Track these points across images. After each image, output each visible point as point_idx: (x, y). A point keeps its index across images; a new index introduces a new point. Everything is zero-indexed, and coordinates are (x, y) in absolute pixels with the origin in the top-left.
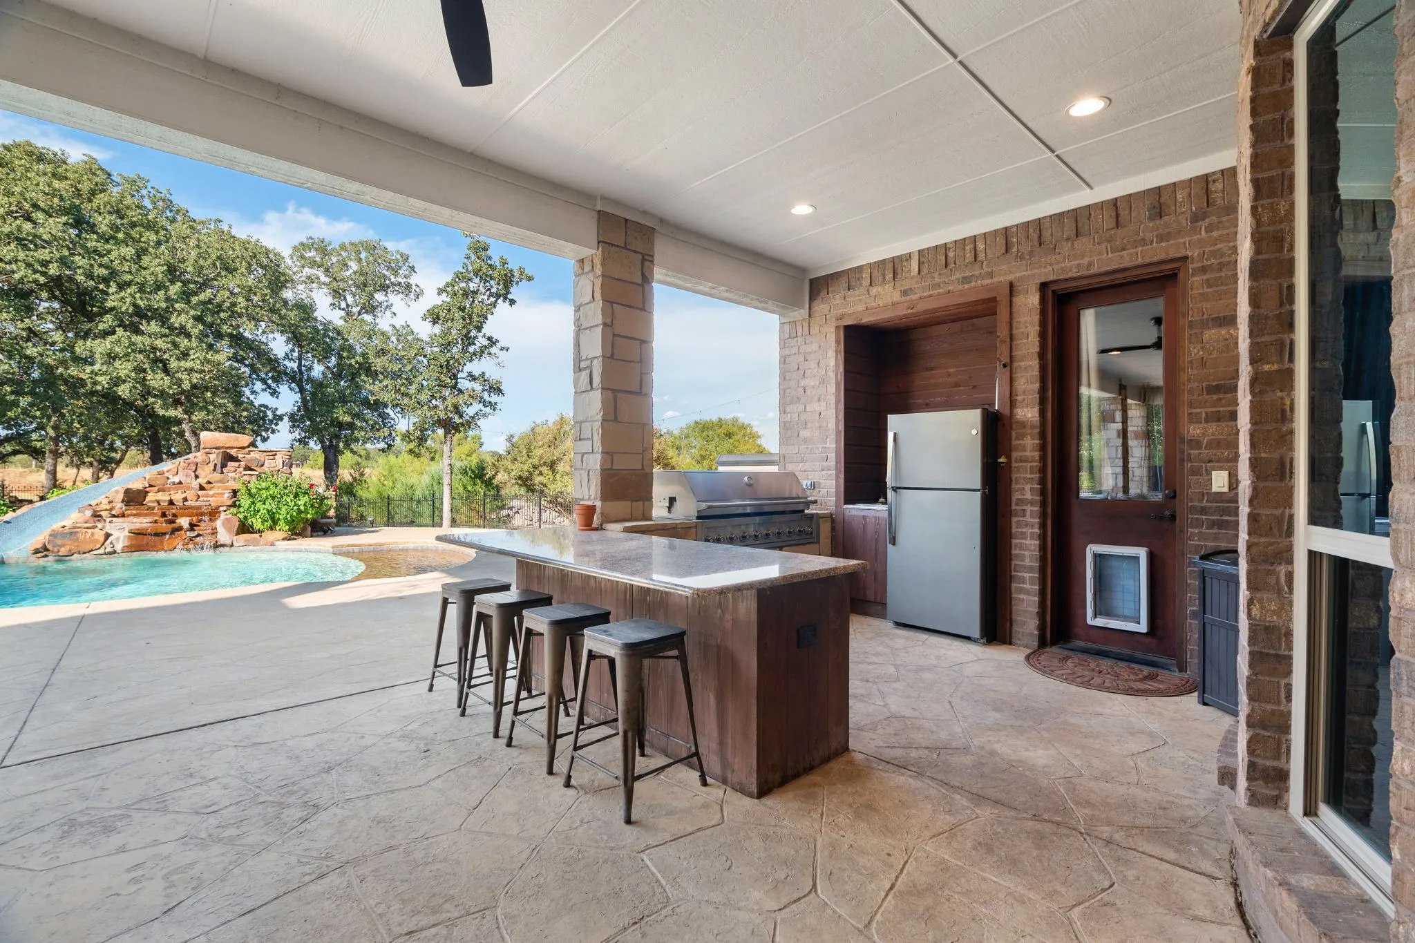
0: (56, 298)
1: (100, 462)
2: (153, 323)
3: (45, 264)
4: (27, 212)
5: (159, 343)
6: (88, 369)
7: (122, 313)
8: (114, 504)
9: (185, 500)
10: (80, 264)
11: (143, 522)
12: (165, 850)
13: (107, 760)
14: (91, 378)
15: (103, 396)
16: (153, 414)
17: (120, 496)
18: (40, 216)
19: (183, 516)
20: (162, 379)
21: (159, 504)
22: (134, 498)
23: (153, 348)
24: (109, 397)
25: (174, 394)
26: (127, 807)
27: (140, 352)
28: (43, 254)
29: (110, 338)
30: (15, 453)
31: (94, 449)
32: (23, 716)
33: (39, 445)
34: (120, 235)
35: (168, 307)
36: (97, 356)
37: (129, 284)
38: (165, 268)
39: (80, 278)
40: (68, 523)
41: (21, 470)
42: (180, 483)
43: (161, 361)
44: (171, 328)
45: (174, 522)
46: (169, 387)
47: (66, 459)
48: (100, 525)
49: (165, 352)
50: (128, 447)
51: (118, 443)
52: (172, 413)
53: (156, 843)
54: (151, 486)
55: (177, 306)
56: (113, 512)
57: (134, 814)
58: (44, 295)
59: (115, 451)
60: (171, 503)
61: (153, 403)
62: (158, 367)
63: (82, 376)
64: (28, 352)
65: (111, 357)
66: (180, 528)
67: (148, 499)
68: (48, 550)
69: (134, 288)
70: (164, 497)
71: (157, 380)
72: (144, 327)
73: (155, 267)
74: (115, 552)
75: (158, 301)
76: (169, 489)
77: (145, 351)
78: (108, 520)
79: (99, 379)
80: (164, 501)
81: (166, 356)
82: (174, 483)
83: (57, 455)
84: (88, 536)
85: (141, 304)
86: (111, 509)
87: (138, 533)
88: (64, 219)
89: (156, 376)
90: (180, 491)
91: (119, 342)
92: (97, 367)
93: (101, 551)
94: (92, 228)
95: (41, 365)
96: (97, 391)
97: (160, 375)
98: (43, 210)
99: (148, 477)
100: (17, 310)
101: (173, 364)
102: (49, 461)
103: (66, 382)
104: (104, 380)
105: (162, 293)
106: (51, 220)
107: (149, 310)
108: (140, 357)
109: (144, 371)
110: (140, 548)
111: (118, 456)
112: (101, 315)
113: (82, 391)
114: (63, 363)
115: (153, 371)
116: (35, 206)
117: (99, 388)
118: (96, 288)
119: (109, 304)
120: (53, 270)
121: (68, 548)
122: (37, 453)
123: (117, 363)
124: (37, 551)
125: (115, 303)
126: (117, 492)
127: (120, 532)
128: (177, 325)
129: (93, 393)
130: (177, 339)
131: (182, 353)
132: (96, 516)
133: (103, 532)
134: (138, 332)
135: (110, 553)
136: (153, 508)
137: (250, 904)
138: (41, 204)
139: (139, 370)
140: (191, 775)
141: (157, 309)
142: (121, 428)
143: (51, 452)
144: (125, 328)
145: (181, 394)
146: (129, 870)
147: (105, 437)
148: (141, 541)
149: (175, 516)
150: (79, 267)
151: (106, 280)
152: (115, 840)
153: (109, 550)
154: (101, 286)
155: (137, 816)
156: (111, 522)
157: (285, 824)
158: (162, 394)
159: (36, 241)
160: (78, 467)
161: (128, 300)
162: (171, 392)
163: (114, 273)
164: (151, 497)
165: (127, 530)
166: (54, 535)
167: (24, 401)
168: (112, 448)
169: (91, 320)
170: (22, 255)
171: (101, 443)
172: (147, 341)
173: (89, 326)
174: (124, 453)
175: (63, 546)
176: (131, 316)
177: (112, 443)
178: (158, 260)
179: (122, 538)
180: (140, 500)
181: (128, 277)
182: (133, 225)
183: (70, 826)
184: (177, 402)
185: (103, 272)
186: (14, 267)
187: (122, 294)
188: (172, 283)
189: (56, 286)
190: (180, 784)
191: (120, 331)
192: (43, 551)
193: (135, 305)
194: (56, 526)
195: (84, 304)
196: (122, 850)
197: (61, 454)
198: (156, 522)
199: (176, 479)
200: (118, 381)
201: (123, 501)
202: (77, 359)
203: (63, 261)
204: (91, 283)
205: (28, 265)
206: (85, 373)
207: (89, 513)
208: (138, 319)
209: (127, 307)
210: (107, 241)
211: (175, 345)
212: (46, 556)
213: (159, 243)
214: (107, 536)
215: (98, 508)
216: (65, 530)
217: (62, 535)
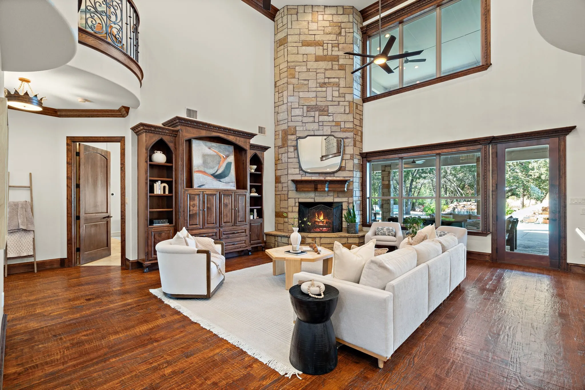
17: (541, 209)
47: (527, 197)
48: (535, 216)
56: (539, 213)
68: (523, 221)
84: (533, 218)
93: (536, 223)
102: (521, 198)
121: (528, 221)
122: (518, 196)
165: (542, 218)
179: (541, 220)
207: (533, 213)
214: (537, 219)
215: (535, 212)
216: (527, 217)
217: (526, 218)
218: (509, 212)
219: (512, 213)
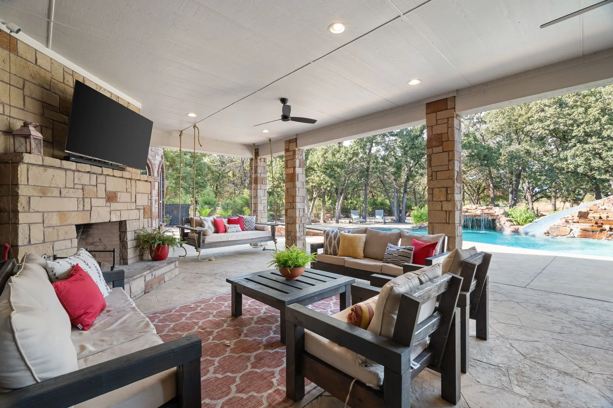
0: (553, 136)
1: (573, 200)
2: (593, 138)
3: (548, 126)
4: (542, 108)
5: (597, 146)
6: (565, 163)
7: (579, 137)
8: (574, 218)
9: (608, 217)
10: (562, 121)
11: (587, 226)
12: (564, 321)
13: (552, 296)
14: (567, 166)
15: (573, 173)
16: (595, 179)
17: (577, 214)
18: (546, 108)
19: (606, 224)
20: (599, 162)
21: (594, 218)
22: (583, 216)
23: (594, 149)
24: (575, 173)
25: (605, 168)
26: (556, 308)
27: (588, 152)
28: (548, 122)
29: (574, 148)
30: (542, 197)
31: (570, 195)
32: (533, 278)
33: (549, 194)
34: (579, 103)
35: (601, 129)
36: (569, 157)
37: (582, 123)
38: (600, 110)
39: (562, 127)
40: (556, 224)
41: (545, 204)
42: (605, 209)
43: (598, 154)
44: (603, 138)
45: (601, 227)
46: (603, 165)
47: (560, 199)
48: (568, 225)
49: (600, 149)
50: (586, 194)
51: (582, 192)
52: (603, 177)
53: (562, 319)
54: (590, 210)
55: (606, 127)
56: (574, 221)
57: (557, 310)
58: (549, 137)
59: (581, 195)
60: (600, 218)
61: (594, 173)
62: (596, 157)
63: (563, 166)
64: (544, 160)
65: (574, 156)
66: (605, 230)
67: (589, 216)
68: (549, 233)
69: (584, 125)
70: (597, 215)
71: (596, 163)
72: (589, 140)
73: (594, 112)
74: (574, 237)
75: (596, 127)
76: (599, 212)
77: (590, 151)
78: (572, 224)
79: (570, 166)
80: (597, 217)
81: (600, 151)
82: (602, 209)
83: (556, 198)
84: (564, 229)
85: (587, 130)
86: (573, 219)
87: (585, 230)
88: (555, 106)
89: (596, 161)
90: (605, 213)
91: (577, 150)
92: (569, 161)
93: (569, 236)
94: (566, 105)
95: (548, 164)
96: (569, 171)
97: (598, 160)
98: (548, 106)
99: (589, 207)
100: (540, 145)
101: (604, 154)
102: (553, 200)
103: (558, 169)
104: (572, 167)
105: (598, 123)
106: (550, 109)
107: (592, 132)
108: (587, 154)
109: (590, 160)
110: (585, 237)
111: (581, 197)
112: (570, 140)
113: (564, 172)
114: (556, 162)
115: (594, 159)
116: (545, 105)
117: (570, 170)
118: (568, 129)
119: (574, 134)
120: (552, 127)
121: (556, 233)
122: (549, 197)
123: (577, 159)
124: (545, 234)
125: (576, 134)
126: (575, 212)
127: (577, 229)
128: (606, 136)
129: (568, 172)
130: (606, 142)
131: (609, 148)
132: (567, 222)
133: (570, 228)
134: (587, 143)
135: (572, 237)
136: (592, 220)
137: (586, 344)
138: (547, 104)
139: (587, 160)
140: (579, 309)
141: (596, 131)
142: (582, 185)
143: (554, 196)
144: (580, 142)
145: (609, 167)
146: (552, 321)
147: (575, 189)
148: (586, 234)
149: (602, 224)
150: (561, 123)
151: (572, 125)
152: (550, 313)
153: (572, 236)
154: (570, 128)
155: (558, 311)
156: (573, 225)
157: (609, 334)
158: (599, 169)
159: (546, 118)
160: (564, 202)
161: (582, 131)
162: (603, 167)
163: (575, 121)
164: (590, 215)
165: (579, 228)
166: (551, 228)
167: (543, 178)
168: (579, 194)
169: (567, 142)
170: (541, 125)
171: (574, 192)
172: (591, 146)
173: (566, 145)
174: (584, 196)
175: (555, 232)
176: (583, 137)
177: (579, 191)
178: (596, 109)
179: (577, 231)
180: (586, 216)
181: (582, 121)
182: (584, 96)
183: (539, 306)
184: (607, 172)
185: (571, 122)
186: (538, 130)
187: (579, 129)
188: (603, 116)
189: (554, 132)
190: (575, 310)
191: (578, 145)
192: (547, 233)
193: (585, 132)
194: (552, 225)
195: (564, 136)
196: (551, 316)
197: (558, 198)
198: (593, 226)
199: (603, 208)
200: (577, 166)
201: (578, 216)
202: (561, 160)
203: (555, 123)
204: (566, 128)
205: (543, 128)
206: (564, 165)
207: (564, 220)
208: (587, 137)
209: (582, 134)
210: (573, 108)
211: (605, 145)
212: (548, 235)
213: (597, 100)
214: (571, 230)
215: (568, 219)
216: (555, 226)
217: (554, 228)
218: (529, 220)
219: (533, 220)
